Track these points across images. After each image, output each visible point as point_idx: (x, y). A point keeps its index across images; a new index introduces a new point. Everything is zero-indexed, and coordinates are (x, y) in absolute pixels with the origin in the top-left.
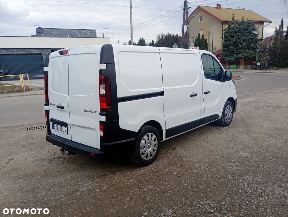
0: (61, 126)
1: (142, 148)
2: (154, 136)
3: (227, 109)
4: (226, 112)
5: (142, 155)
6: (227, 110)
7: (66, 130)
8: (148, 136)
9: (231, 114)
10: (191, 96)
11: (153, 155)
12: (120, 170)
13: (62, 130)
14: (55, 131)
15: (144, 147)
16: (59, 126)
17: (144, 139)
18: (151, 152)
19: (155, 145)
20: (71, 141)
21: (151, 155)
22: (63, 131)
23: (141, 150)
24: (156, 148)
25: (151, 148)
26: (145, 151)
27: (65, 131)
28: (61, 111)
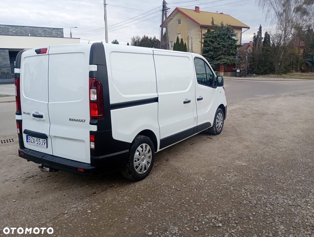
0: (38, 139)
1: (136, 161)
2: (148, 147)
3: (218, 116)
4: (217, 120)
5: (136, 168)
6: (218, 118)
7: (45, 143)
8: (142, 147)
9: (222, 122)
10: (185, 103)
11: (147, 169)
12: (111, 187)
13: (39, 143)
14: (30, 145)
15: (138, 160)
16: (35, 138)
17: (138, 151)
18: (145, 165)
19: (150, 157)
20: (53, 155)
21: (145, 168)
22: (41, 144)
23: (135, 163)
24: (150, 160)
25: (145, 161)
26: (140, 164)
27: (43, 144)
28: (39, 120)
